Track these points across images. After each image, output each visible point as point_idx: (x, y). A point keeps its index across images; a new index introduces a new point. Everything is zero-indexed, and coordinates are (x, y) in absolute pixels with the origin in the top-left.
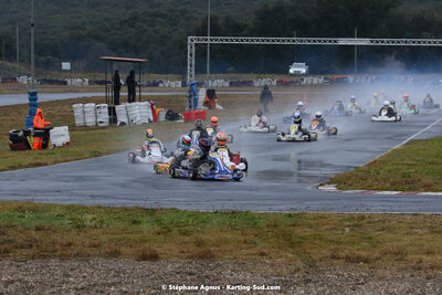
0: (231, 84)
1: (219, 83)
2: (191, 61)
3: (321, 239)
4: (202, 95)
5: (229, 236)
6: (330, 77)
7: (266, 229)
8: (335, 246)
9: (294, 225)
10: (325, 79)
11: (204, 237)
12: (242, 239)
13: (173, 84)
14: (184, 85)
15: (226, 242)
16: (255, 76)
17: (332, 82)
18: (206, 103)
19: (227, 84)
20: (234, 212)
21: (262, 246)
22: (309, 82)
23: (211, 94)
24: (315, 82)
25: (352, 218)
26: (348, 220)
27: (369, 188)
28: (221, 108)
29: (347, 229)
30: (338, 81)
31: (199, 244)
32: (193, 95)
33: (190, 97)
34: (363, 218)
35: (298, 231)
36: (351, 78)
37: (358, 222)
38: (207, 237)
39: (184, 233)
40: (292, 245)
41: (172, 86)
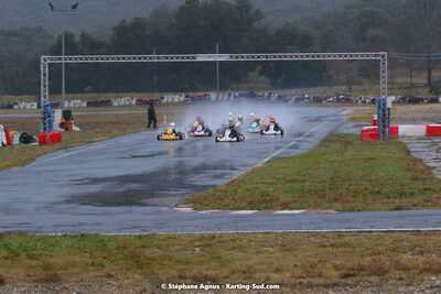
0: (89, 104)
1: (76, 103)
2: (45, 81)
3: (170, 260)
4: (58, 116)
5: (78, 260)
6: (191, 94)
7: (115, 251)
8: (184, 266)
9: (143, 247)
10: (187, 97)
11: (51, 261)
12: (90, 261)
13: (28, 106)
14: (39, 107)
15: (74, 265)
16: (114, 95)
17: (193, 100)
18: (62, 125)
19: (85, 104)
20: (83, 235)
21: (109, 267)
22: (170, 100)
23: (67, 115)
24: (176, 100)
25: (202, 238)
26: (199, 240)
27: (226, 207)
28: (78, 129)
29: (197, 250)
30: (200, 98)
31: (46, 267)
32: (47, 117)
33: (44, 118)
34: (214, 237)
35: (148, 252)
36: (213, 96)
37: (209, 242)
38: (54, 260)
39: (32, 258)
40: (140, 266)
41: (27, 107)
